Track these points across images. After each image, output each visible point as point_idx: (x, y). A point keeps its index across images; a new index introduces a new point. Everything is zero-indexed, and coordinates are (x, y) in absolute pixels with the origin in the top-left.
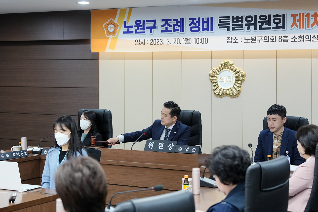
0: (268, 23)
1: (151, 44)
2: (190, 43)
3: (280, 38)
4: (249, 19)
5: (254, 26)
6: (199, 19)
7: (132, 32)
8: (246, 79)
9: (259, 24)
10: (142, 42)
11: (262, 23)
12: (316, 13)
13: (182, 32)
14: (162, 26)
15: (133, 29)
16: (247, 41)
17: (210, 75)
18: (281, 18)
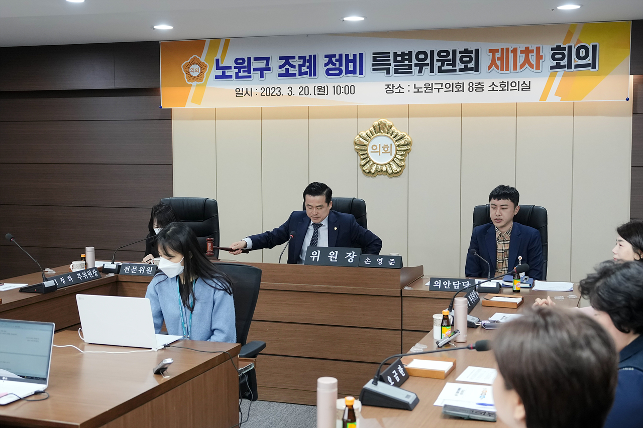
0: (451, 62)
1: (261, 95)
2: (326, 93)
3: (471, 85)
4: (422, 56)
5: (429, 67)
6: (341, 55)
7: (230, 77)
8: (413, 148)
9: (437, 65)
10: (247, 92)
11: (443, 62)
12: (527, 48)
13: (313, 77)
14: (280, 67)
15: (232, 72)
16: (418, 90)
17: (355, 143)
18: (473, 55)
